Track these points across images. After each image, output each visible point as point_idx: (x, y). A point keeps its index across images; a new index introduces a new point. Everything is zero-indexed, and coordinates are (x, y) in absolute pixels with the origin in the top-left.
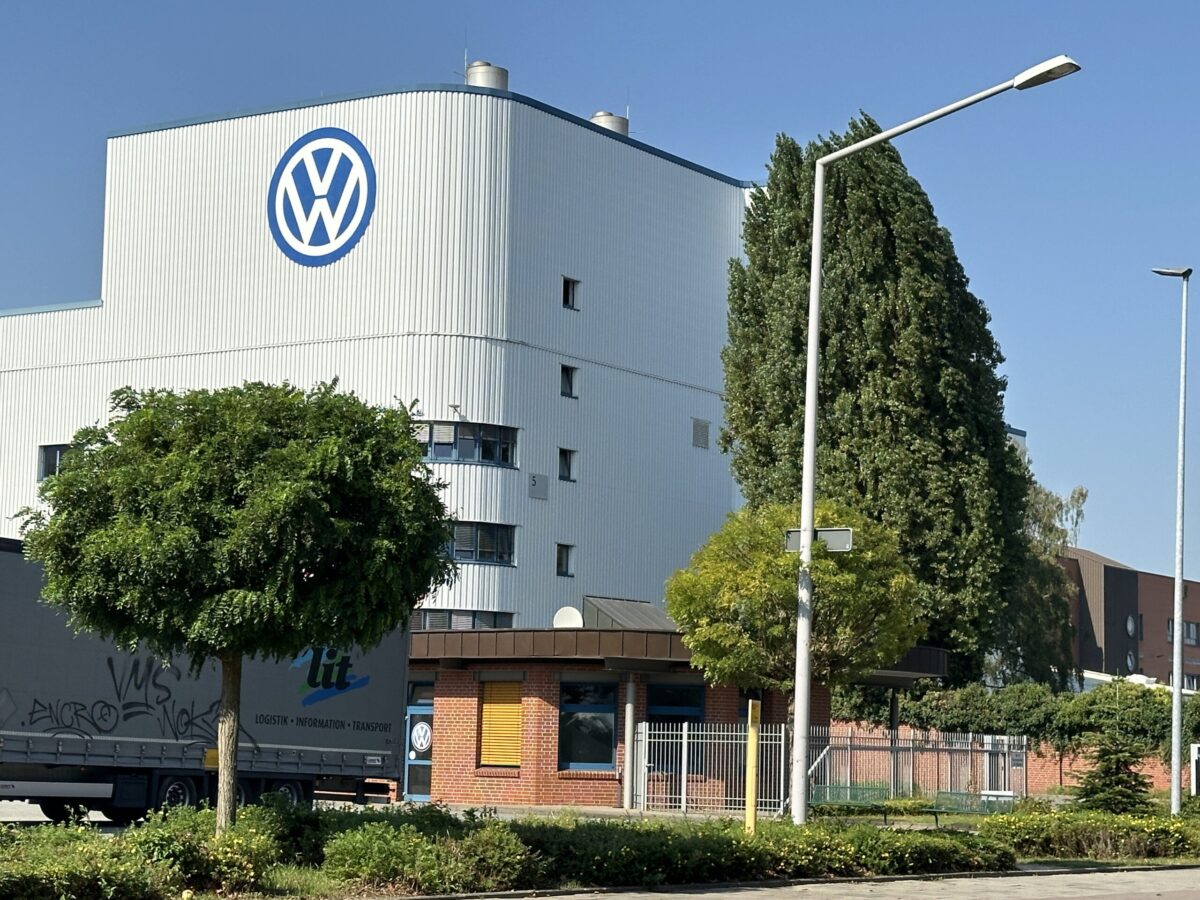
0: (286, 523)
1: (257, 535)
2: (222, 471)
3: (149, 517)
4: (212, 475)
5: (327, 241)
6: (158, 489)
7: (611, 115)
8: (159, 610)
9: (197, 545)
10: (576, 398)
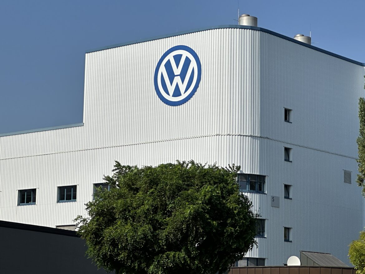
0: (190, 224)
1: (177, 228)
2: (161, 201)
3: (131, 221)
4: (158, 202)
5: (180, 95)
6: (135, 209)
7: (303, 35)
8: (136, 261)
9: (151, 233)
10: (291, 162)
